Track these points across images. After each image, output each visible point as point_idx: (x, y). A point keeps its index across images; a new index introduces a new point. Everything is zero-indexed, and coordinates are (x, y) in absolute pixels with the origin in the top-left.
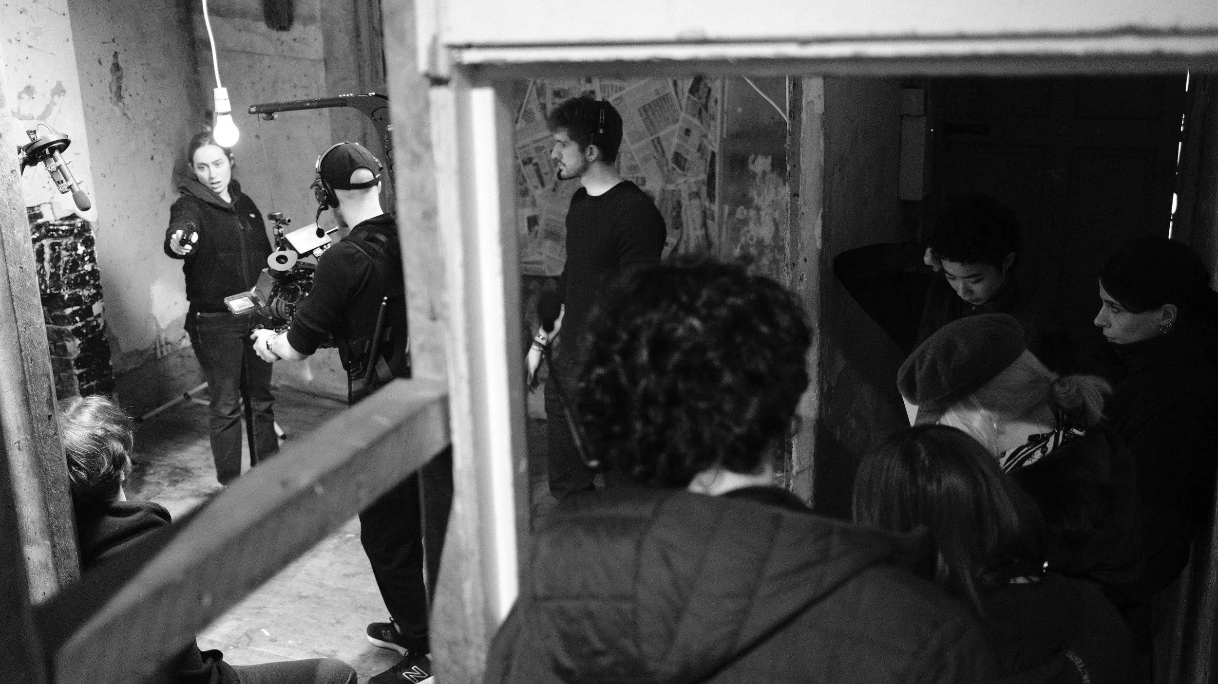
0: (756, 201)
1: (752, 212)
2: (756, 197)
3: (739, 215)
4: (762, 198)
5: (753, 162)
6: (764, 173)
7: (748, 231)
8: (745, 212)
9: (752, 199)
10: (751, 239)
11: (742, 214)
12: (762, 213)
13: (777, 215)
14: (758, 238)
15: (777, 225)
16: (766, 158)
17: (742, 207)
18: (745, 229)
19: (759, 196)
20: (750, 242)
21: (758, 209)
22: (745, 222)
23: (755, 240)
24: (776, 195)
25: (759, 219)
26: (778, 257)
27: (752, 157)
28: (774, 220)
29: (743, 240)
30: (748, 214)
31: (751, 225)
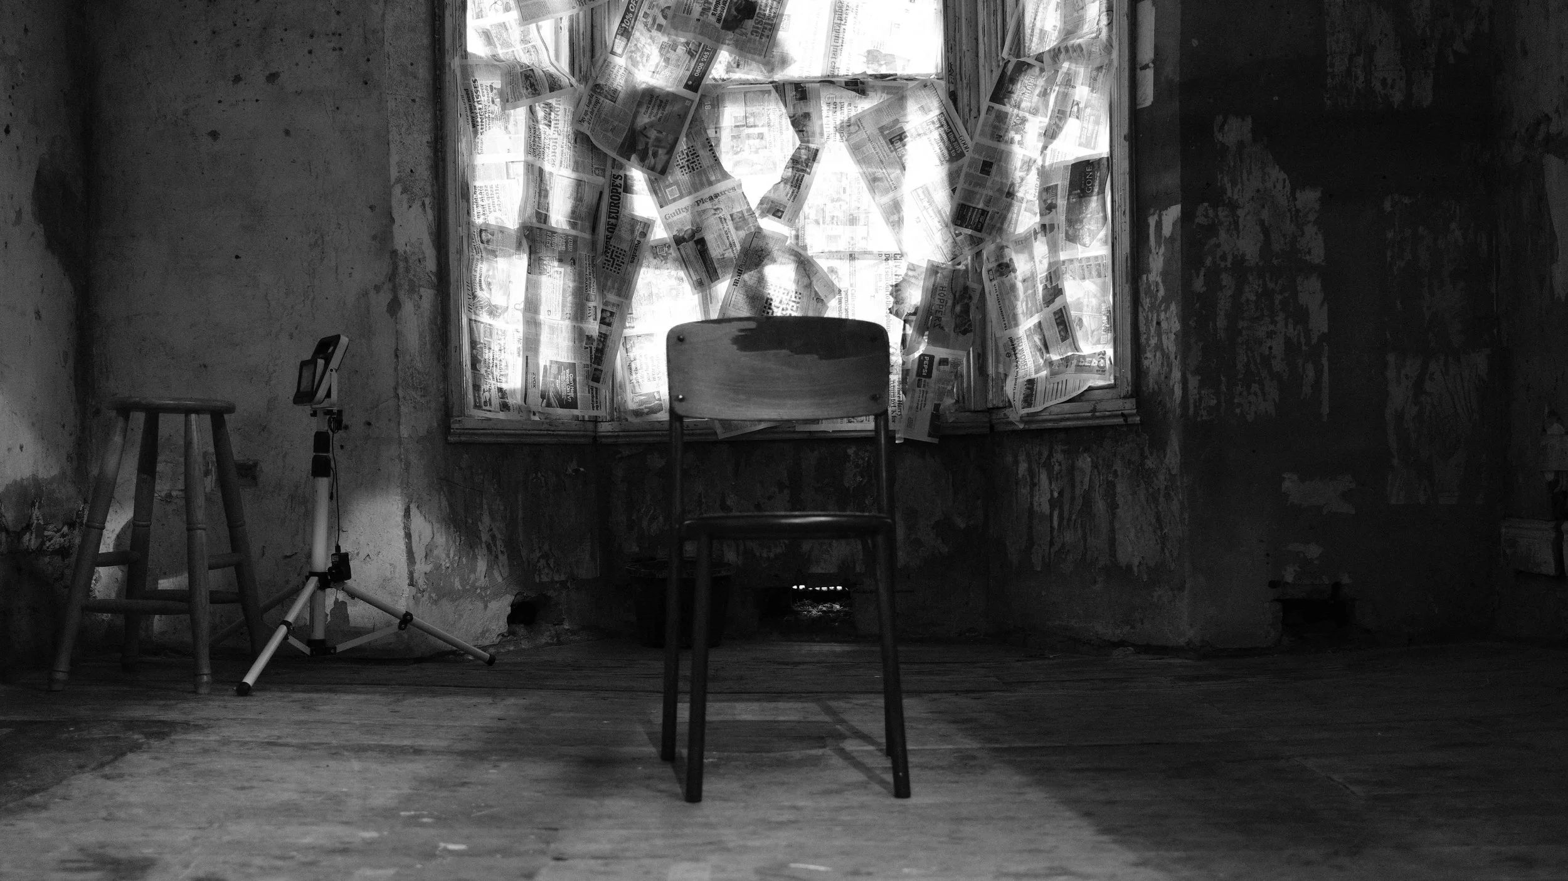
0: (1229, 193)
1: (1222, 213)
2: (1228, 186)
3: (1200, 220)
4: (1239, 186)
5: (1223, 125)
6: (1241, 145)
7: (1218, 245)
8: (1211, 212)
9: (1224, 192)
10: (1224, 258)
11: (1206, 216)
12: (1239, 212)
13: (1265, 214)
14: (1235, 257)
15: (1266, 232)
16: (1243, 120)
17: (1206, 204)
18: (1214, 241)
19: (1234, 184)
20: (1223, 265)
21: (1233, 206)
22: (1211, 229)
23: (1230, 258)
24: (1263, 181)
25: (1236, 223)
26: (1271, 285)
27: (1219, 119)
28: (1262, 223)
29: (1208, 261)
30: (1217, 215)
31: (1223, 234)
